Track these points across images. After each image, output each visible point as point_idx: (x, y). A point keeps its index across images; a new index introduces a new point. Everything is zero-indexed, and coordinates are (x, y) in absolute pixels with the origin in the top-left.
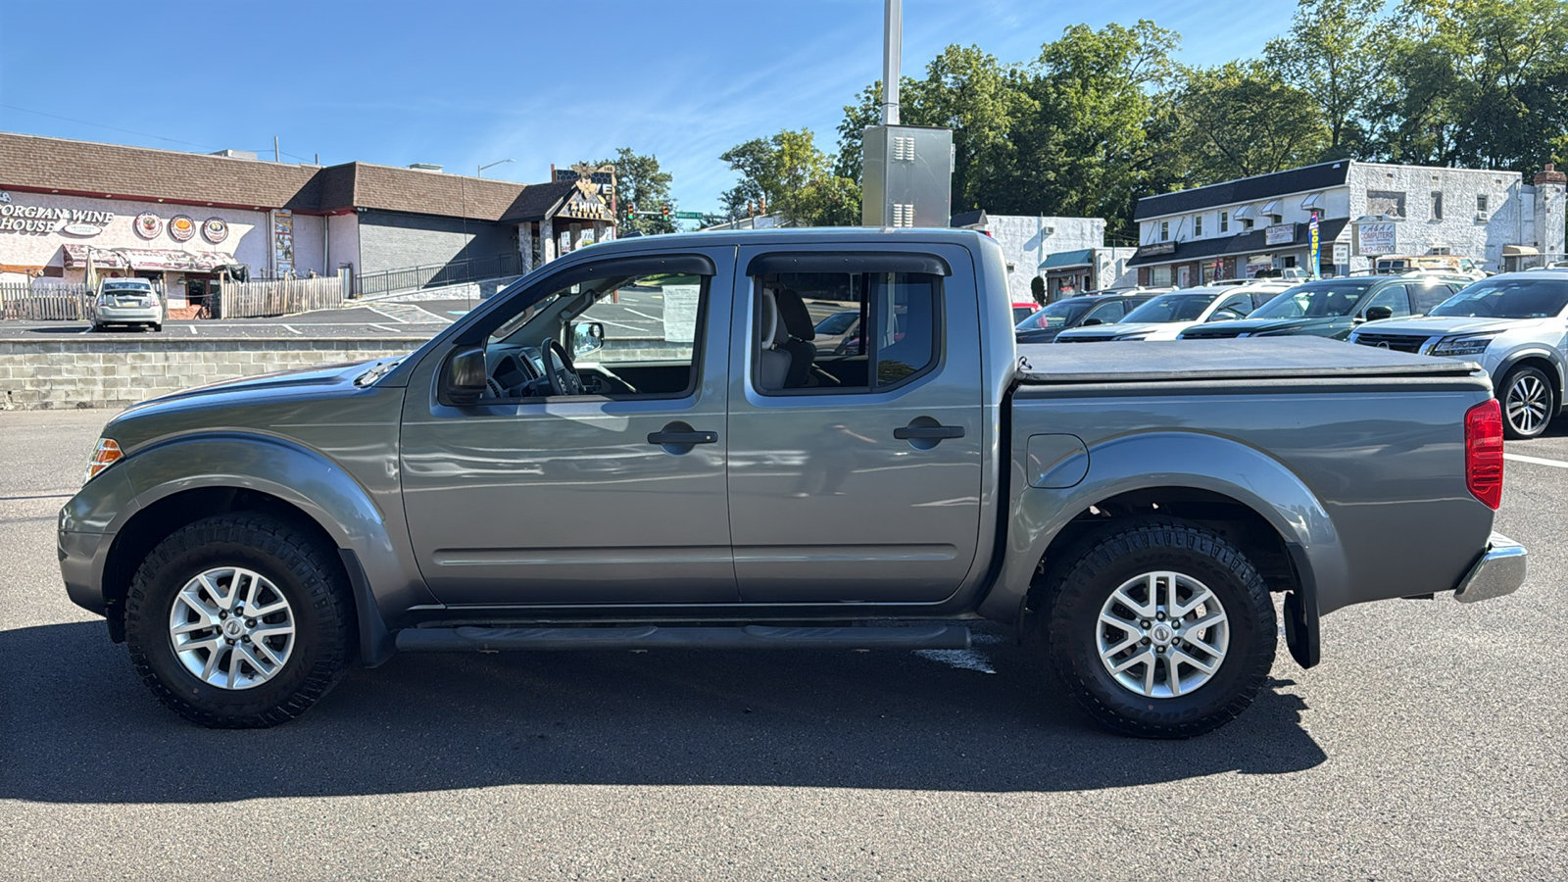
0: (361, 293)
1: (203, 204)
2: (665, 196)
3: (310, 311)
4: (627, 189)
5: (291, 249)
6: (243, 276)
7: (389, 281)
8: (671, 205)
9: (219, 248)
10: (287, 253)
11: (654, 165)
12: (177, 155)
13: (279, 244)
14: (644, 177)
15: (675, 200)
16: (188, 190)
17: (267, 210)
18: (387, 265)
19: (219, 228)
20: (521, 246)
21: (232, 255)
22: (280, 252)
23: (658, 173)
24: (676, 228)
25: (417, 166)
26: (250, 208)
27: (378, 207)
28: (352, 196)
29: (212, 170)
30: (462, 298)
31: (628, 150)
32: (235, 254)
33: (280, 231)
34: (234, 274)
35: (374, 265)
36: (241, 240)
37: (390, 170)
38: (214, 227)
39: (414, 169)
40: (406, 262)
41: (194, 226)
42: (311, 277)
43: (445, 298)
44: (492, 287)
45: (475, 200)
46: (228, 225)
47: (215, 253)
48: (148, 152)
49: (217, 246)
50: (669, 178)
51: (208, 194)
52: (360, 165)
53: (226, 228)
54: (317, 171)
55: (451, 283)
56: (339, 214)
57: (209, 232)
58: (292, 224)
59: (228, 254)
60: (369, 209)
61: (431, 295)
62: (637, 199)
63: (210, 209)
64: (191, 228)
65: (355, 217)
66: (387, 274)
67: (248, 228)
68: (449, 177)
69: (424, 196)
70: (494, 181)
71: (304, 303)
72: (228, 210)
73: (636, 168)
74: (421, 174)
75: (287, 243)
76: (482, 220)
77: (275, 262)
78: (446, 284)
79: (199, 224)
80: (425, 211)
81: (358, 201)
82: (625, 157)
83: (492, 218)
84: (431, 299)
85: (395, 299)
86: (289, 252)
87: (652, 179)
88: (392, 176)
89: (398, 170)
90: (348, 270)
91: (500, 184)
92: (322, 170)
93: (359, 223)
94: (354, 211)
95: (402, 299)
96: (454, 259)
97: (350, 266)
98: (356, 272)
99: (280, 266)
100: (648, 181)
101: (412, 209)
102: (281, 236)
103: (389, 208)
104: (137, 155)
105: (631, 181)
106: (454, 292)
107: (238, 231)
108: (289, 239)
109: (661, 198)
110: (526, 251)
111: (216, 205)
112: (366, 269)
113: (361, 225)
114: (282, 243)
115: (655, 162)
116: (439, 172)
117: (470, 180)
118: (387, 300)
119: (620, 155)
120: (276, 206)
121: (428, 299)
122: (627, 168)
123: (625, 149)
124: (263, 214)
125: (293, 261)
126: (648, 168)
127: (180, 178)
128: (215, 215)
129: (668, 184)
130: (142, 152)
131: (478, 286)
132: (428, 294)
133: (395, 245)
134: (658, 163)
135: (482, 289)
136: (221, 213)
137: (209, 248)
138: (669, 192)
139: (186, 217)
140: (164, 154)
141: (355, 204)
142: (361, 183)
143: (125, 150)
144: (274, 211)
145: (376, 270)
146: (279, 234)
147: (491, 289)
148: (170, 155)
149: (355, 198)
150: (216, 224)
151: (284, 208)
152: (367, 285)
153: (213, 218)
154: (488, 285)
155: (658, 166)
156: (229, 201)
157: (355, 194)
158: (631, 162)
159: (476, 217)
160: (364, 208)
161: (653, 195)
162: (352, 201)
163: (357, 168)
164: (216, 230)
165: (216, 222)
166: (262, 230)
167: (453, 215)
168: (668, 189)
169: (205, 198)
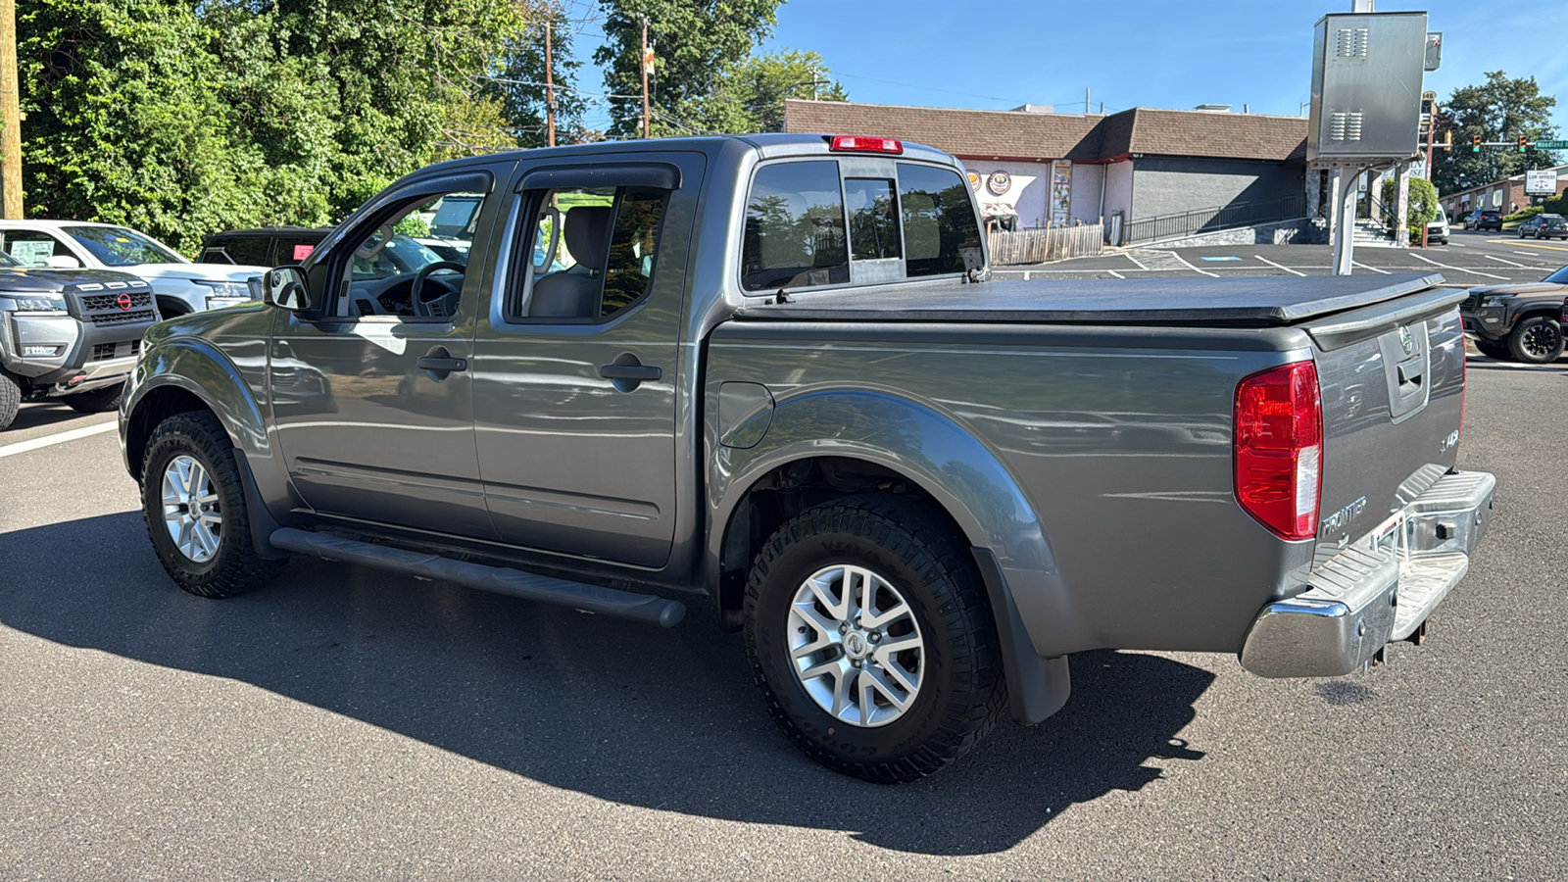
0: (1129, 240)
1: (990, 158)
2: (1544, 124)
3: (1069, 258)
4: (1494, 118)
5: (1068, 199)
6: (1010, 225)
7: (1157, 227)
8: (1552, 134)
9: (1000, 199)
10: (1064, 202)
11: (1532, 88)
12: (970, 113)
13: (1056, 193)
14: (1517, 103)
15: (1557, 128)
16: (977, 145)
17: (1048, 161)
18: (1159, 210)
19: (1003, 180)
20: (1307, 186)
21: (1013, 206)
22: (1057, 202)
23: (1538, 96)
24: (1555, 161)
25: (1203, 107)
26: (1033, 160)
27: (1154, 152)
28: (1129, 142)
29: (1001, 125)
30: (1234, 243)
31: (1500, 73)
32: (1017, 205)
33: (1058, 181)
34: (1002, 223)
35: (1145, 212)
36: (1023, 191)
37: (1171, 113)
38: (998, 180)
39: (1199, 111)
40: (1177, 207)
41: (980, 179)
42: (1077, 225)
43: (1215, 244)
44: (1268, 231)
45: (1261, 139)
46: (1011, 177)
47: (997, 205)
48: (945, 112)
49: (999, 197)
50: (1551, 102)
51: (995, 149)
52: (1140, 111)
53: (1010, 180)
54: (1101, 119)
55: (1222, 228)
56: (1116, 161)
57: (994, 185)
58: (1071, 174)
59: (1009, 206)
60: (1144, 154)
61: (1199, 241)
62: (1505, 129)
63: (996, 163)
64: (977, 181)
65: (1130, 164)
66: (1155, 220)
67: (1030, 179)
68: (1235, 117)
69: (1204, 138)
70: (1285, 117)
71: (1064, 251)
72: (1012, 163)
73: (1508, 93)
74: (1205, 115)
75: (1065, 193)
76: (1266, 160)
77: (1052, 211)
78: (1217, 229)
79: (985, 178)
80: (1203, 153)
81: (1134, 148)
82: (1494, 82)
83: (1277, 157)
84: (1200, 245)
85: (1161, 246)
86: (1066, 202)
87: (1528, 105)
88: (1173, 120)
89: (1180, 113)
90: (1119, 218)
91: (1291, 120)
92: (1106, 118)
93: (1134, 169)
94: (1131, 158)
95: (1168, 246)
96: (1233, 201)
97: (1122, 214)
98: (1127, 218)
99: (1056, 215)
100: (1522, 108)
101: (1190, 153)
102: (1059, 186)
103: (1166, 153)
104: (936, 114)
105: (1500, 109)
106: (1225, 237)
107: (1020, 182)
108: (1067, 189)
109: (1538, 126)
110: (1313, 192)
111: (1002, 159)
112: (1136, 215)
113: (1135, 172)
114: (1060, 193)
115: (1533, 85)
116: (1227, 111)
117: (1257, 118)
118: (1152, 247)
119: (1489, 80)
120: (1056, 157)
121: (1196, 245)
122: (1497, 93)
123: (1495, 72)
124: (1044, 165)
125: (1069, 210)
126: (1522, 92)
127: (971, 134)
128: (1000, 168)
129: (1549, 109)
130: (940, 112)
131: (1253, 231)
132: (1197, 240)
133: (1170, 190)
134: (1538, 85)
135: (1257, 233)
136: (1006, 166)
137: (993, 200)
138: (1550, 119)
139: (974, 171)
140: (959, 112)
141: (1131, 150)
142: (1140, 128)
143: (926, 111)
144: (1055, 162)
145: (1147, 216)
146: (1058, 184)
147: (1267, 234)
148: (965, 113)
149: (1132, 145)
150: (1000, 176)
151: (1066, 158)
152: (1136, 232)
153: (999, 172)
154: (1264, 228)
155: (1537, 90)
156: (1013, 154)
157: (1132, 140)
158: (1502, 87)
159: (1260, 157)
160: (1139, 154)
161: (1527, 123)
162: (1128, 147)
163: (1137, 113)
164: (1000, 182)
165: (1001, 175)
166: (1043, 181)
167: (1235, 156)
168: (1549, 115)
169: (991, 153)
